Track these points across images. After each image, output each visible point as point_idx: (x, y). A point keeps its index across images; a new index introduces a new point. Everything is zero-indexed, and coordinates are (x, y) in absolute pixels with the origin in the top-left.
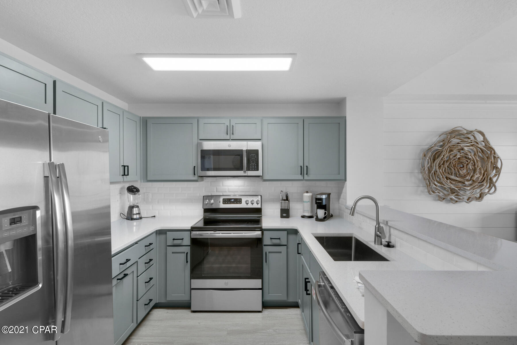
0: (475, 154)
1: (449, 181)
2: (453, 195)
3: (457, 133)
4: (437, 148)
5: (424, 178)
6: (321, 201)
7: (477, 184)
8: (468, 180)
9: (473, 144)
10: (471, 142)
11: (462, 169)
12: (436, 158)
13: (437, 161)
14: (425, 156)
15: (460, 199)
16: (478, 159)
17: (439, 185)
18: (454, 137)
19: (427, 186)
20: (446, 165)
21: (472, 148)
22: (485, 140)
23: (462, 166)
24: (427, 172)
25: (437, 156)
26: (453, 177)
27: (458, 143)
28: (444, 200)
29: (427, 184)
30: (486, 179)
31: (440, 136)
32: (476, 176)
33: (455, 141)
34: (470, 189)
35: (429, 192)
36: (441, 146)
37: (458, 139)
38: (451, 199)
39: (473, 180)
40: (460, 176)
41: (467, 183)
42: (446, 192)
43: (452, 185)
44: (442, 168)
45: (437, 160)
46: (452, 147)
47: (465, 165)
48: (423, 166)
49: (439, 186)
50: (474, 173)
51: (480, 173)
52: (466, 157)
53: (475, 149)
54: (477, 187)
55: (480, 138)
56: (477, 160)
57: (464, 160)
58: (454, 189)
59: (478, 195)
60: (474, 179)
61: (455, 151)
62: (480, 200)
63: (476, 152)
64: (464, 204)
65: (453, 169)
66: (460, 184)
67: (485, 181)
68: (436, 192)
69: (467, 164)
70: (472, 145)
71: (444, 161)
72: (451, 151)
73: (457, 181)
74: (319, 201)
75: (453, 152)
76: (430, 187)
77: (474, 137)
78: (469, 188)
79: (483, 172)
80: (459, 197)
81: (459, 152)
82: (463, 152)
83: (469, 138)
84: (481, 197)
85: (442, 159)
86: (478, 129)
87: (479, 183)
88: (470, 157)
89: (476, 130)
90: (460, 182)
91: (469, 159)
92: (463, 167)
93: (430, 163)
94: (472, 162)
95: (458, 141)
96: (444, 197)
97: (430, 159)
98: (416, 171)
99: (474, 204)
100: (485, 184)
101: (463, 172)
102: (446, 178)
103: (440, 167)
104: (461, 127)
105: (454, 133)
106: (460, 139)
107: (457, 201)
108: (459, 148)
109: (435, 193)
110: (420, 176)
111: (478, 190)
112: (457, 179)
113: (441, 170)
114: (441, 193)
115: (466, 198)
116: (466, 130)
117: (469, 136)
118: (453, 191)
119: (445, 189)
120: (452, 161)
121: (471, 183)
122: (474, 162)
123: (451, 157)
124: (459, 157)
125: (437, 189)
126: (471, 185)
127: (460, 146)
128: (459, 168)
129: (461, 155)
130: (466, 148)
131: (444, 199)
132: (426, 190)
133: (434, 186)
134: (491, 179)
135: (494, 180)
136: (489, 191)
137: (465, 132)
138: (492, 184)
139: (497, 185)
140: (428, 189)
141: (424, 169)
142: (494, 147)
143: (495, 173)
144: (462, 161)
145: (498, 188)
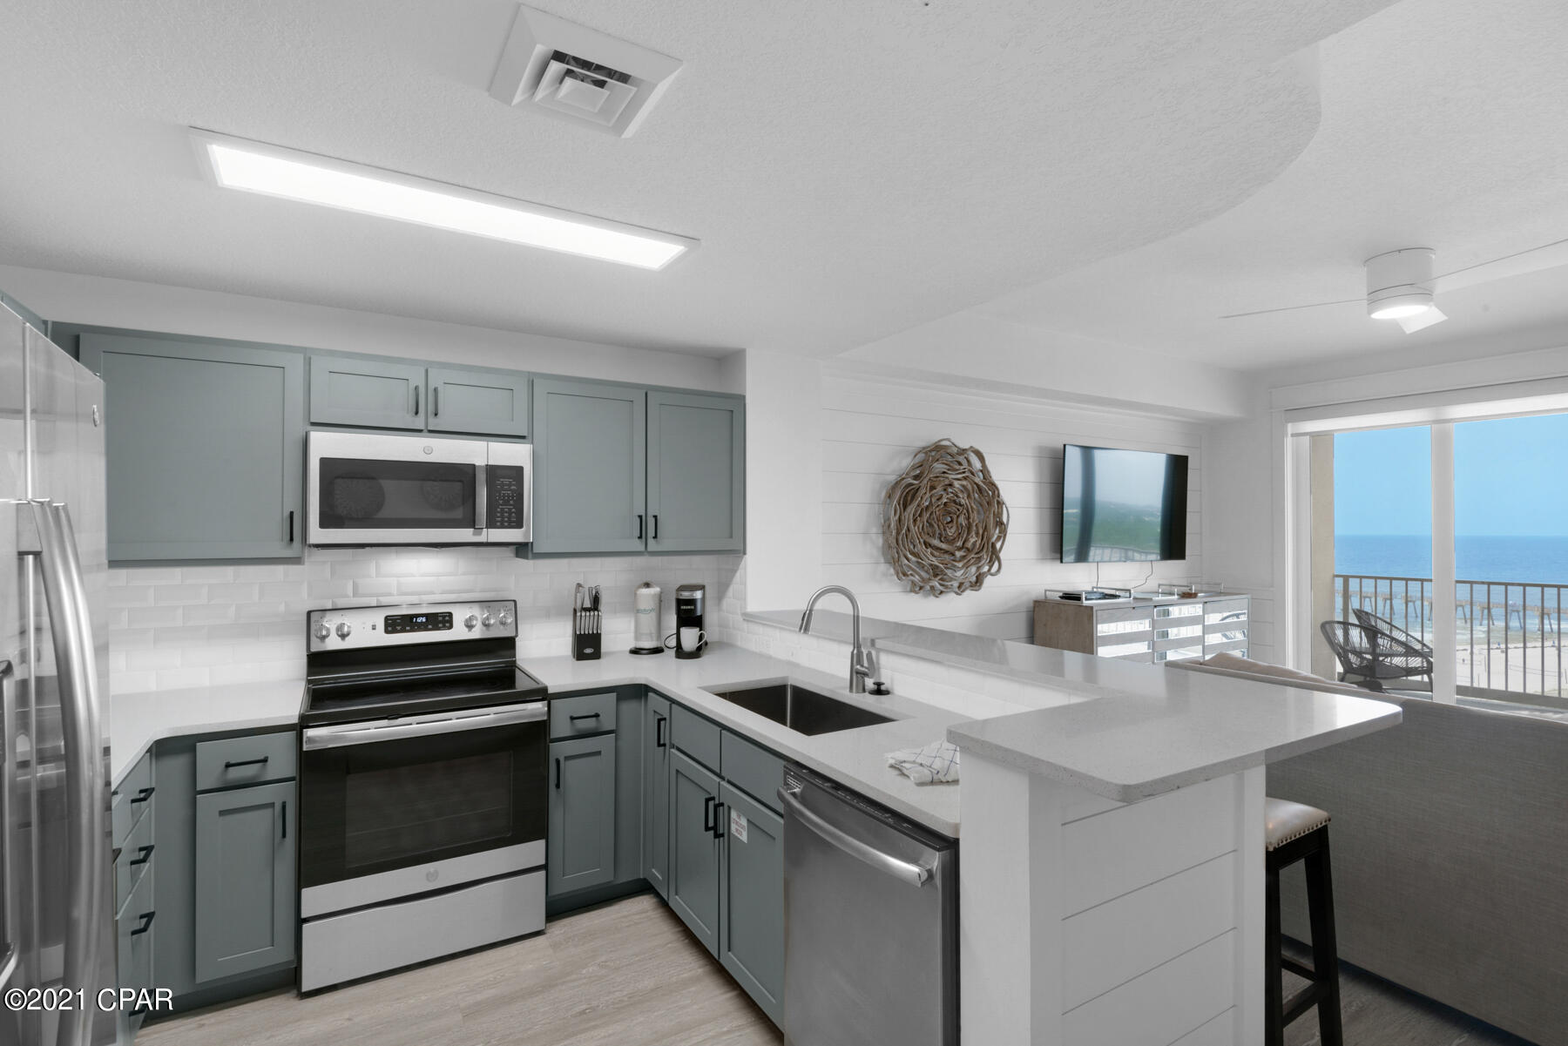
0: (969, 496)
1: (929, 550)
2: (937, 579)
3: (942, 452)
4: (910, 481)
5: (889, 544)
6: (693, 607)
7: (973, 556)
8: (960, 549)
9: (967, 476)
10: (964, 472)
11: (950, 525)
12: (909, 502)
13: (912, 509)
14: (889, 497)
15: (946, 587)
16: (975, 507)
17: (913, 559)
18: (938, 460)
19: (894, 562)
20: (926, 516)
21: (964, 483)
22: (985, 471)
23: (949, 519)
24: (894, 533)
25: (909, 498)
26: (936, 542)
27: (944, 473)
28: (922, 591)
29: (893, 558)
30: (986, 545)
31: (915, 456)
32: (972, 540)
33: (939, 467)
34: (963, 566)
35: (897, 574)
36: (916, 477)
37: (943, 463)
38: (932, 588)
39: (967, 548)
40: (947, 541)
41: (959, 554)
42: (923, 574)
43: (934, 559)
44: (918, 523)
45: (911, 506)
46: (935, 479)
47: (955, 517)
48: (887, 520)
49: (913, 562)
50: (968, 534)
51: (977, 534)
52: (955, 502)
53: (969, 487)
54: (972, 561)
55: (977, 464)
56: (972, 507)
57: (953, 508)
58: (937, 567)
59: (974, 579)
60: (969, 545)
61: (939, 490)
62: (977, 588)
63: (971, 491)
64: (952, 595)
65: (936, 526)
66: (947, 557)
67: (985, 550)
68: (909, 573)
69: (958, 517)
70: (965, 478)
71: (922, 509)
72: (933, 488)
73: (941, 549)
74: (689, 607)
75: (935, 491)
76: (899, 563)
77: (968, 461)
78: (960, 565)
79: (981, 532)
80: (946, 583)
81: (945, 490)
82: (951, 490)
83: (960, 464)
84: (978, 583)
85: (918, 506)
86: (973, 446)
87: (976, 553)
88: (963, 501)
89: (971, 447)
90: (946, 552)
91: (961, 505)
92: (952, 521)
93: (898, 512)
94: (965, 511)
95: (944, 468)
96: (922, 584)
97: (899, 504)
98: (874, 530)
99: (969, 594)
100: (985, 557)
101: (951, 532)
102: (925, 543)
103: (915, 521)
104: (948, 440)
105: (937, 451)
106: (946, 464)
107: (941, 592)
108: (947, 482)
109: (908, 576)
110: (880, 541)
111: (973, 569)
112: (944, 546)
113: (917, 528)
114: (917, 577)
115: (956, 584)
116: (956, 446)
117: (961, 459)
118: (936, 572)
119: (923, 567)
120: (935, 509)
121: (964, 554)
122: (968, 511)
123: (933, 500)
124: (945, 500)
125: (910, 568)
126: (964, 557)
127: (947, 478)
128: (948, 523)
129: (948, 496)
130: (956, 484)
131: (921, 588)
132: (892, 571)
133: (906, 561)
134: (993, 545)
135: (998, 545)
136: (989, 570)
137: (955, 450)
138: (994, 555)
139: (1002, 555)
140: (894, 569)
141: (889, 526)
142: (997, 483)
143: (1000, 533)
144: (951, 509)
145: (1003, 562)
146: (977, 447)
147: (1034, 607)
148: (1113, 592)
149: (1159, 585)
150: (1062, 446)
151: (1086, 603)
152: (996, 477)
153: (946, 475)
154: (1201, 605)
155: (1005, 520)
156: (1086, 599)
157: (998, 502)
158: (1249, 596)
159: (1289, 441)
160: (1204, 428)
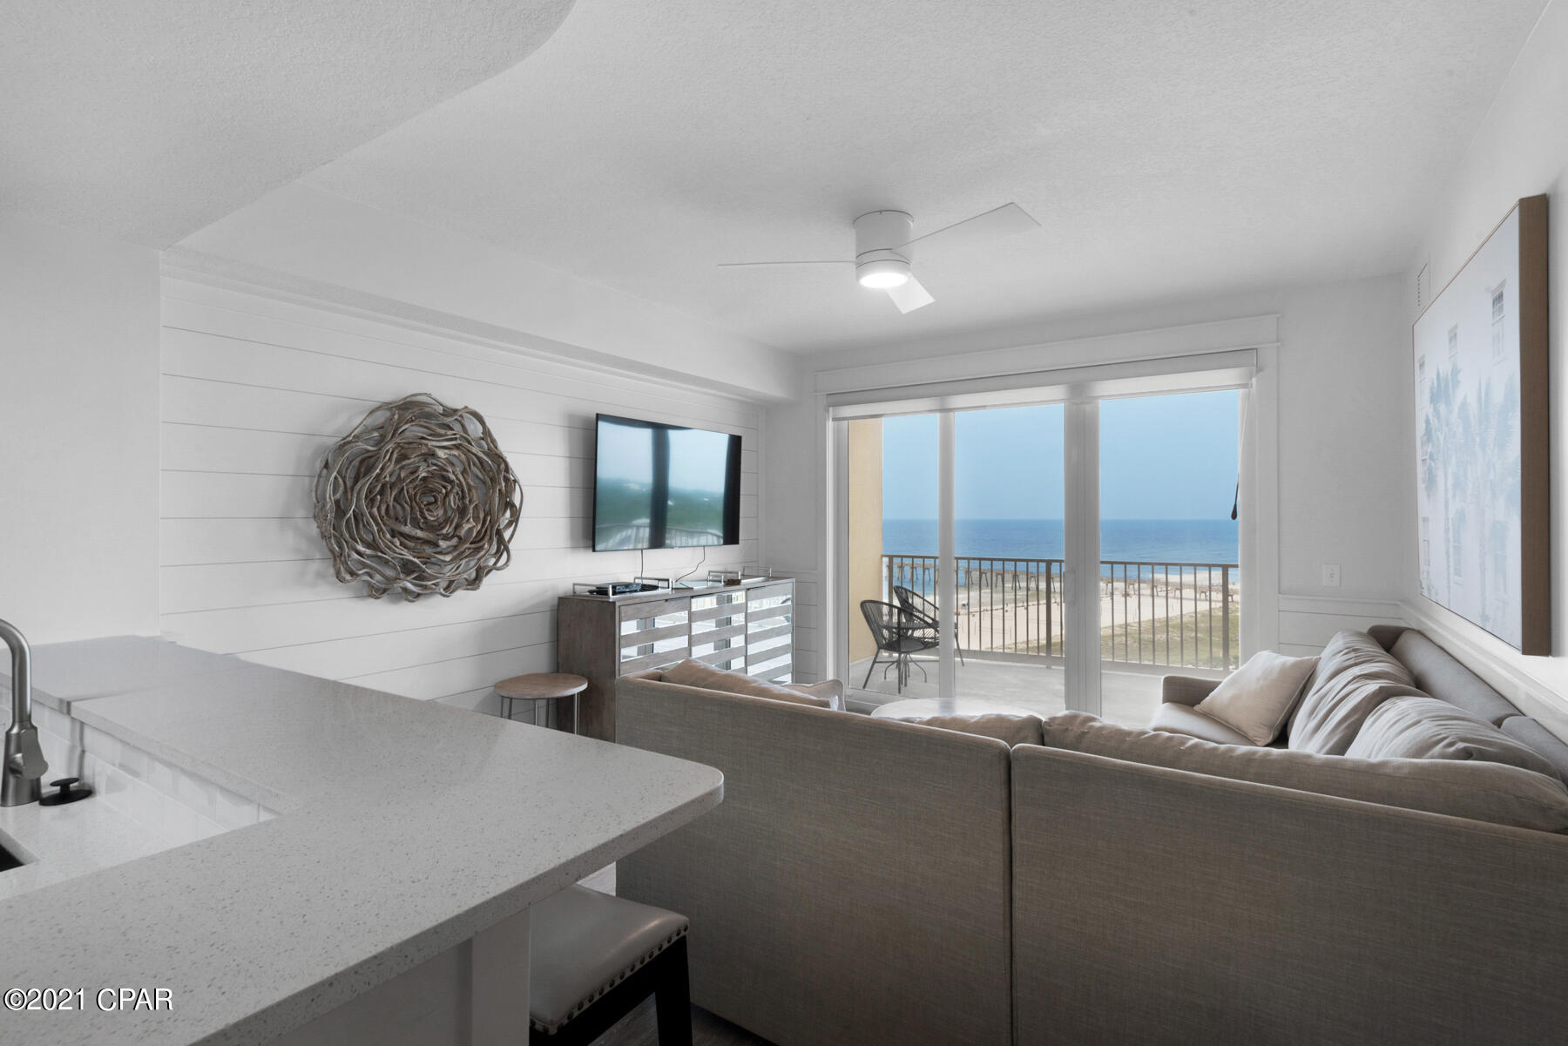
0: (464, 472)
1: (396, 541)
2: (409, 578)
3: (416, 411)
4: (361, 445)
5: (322, 533)
7: (468, 545)
8: (446, 538)
9: (460, 445)
10: (456, 439)
11: (431, 507)
12: (362, 475)
13: (365, 484)
14: (326, 466)
15: (425, 587)
16: (472, 483)
17: (368, 552)
18: (412, 421)
19: (335, 557)
20: (390, 496)
21: (456, 452)
22: (487, 438)
23: (430, 500)
24: (331, 516)
25: (363, 470)
26: (408, 529)
27: (423, 438)
28: (385, 594)
29: (332, 551)
30: (488, 532)
31: (372, 412)
32: (466, 527)
33: (412, 431)
34: (451, 560)
35: (338, 574)
36: (373, 442)
37: (421, 426)
38: (405, 590)
39: (459, 537)
40: (429, 527)
41: (443, 544)
42: (390, 573)
43: (405, 552)
44: (377, 503)
45: (365, 481)
46: (407, 446)
47: (440, 497)
48: (320, 501)
49: (369, 557)
50: (462, 517)
51: (476, 519)
52: (440, 477)
53: (464, 458)
54: (467, 552)
55: (475, 429)
56: (468, 484)
57: (436, 484)
58: (412, 562)
59: (472, 574)
60: (462, 532)
61: (414, 459)
62: (476, 587)
63: (466, 464)
64: (437, 600)
65: (408, 508)
66: (429, 550)
67: (487, 538)
68: (360, 572)
69: (445, 496)
70: (457, 447)
71: (384, 486)
72: (403, 457)
73: (418, 539)
75: (408, 462)
76: (343, 558)
77: (461, 424)
78: (448, 558)
79: (481, 515)
80: (424, 583)
81: (425, 461)
82: (434, 462)
83: (448, 428)
84: (476, 579)
85: (376, 480)
86: (470, 407)
87: (471, 543)
88: (453, 477)
89: (466, 407)
90: (427, 542)
91: (451, 482)
92: (436, 501)
93: (342, 488)
94: (456, 489)
95: (420, 432)
96: (387, 587)
97: (344, 479)
98: (301, 513)
99: (463, 595)
100: (486, 546)
101: (433, 516)
102: (394, 534)
103: (372, 500)
104: (429, 395)
105: (410, 409)
106: (425, 427)
107: (418, 595)
108: (424, 450)
109: (358, 575)
110: (314, 529)
111: (470, 563)
112: (419, 533)
113: (375, 510)
114: (378, 577)
115: (444, 584)
116: (441, 405)
117: (448, 420)
118: (407, 568)
119: (386, 562)
120: (407, 485)
121: (455, 544)
122: (463, 491)
123: (403, 475)
124: (424, 474)
125: (365, 565)
126: (455, 547)
127: (426, 445)
128: (424, 506)
129: (429, 469)
130: (441, 454)
131: (385, 591)
132: (332, 571)
133: (356, 556)
134: (499, 533)
135: (507, 535)
136: (495, 564)
137: (440, 409)
138: (503, 547)
139: (511, 546)
140: (334, 566)
141: (324, 506)
142: (505, 454)
143: (511, 516)
144: (433, 487)
145: (512, 552)
146: (473, 407)
147: (559, 605)
148: (654, 583)
149: (710, 572)
150: (595, 416)
151: (612, 598)
152: (504, 447)
153: (423, 441)
154: (743, 593)
155: (517, 503)
156: (614, 593)
157: (507, 480)
158: (794, 580)
159: (830, 425)
160: (760, 410)
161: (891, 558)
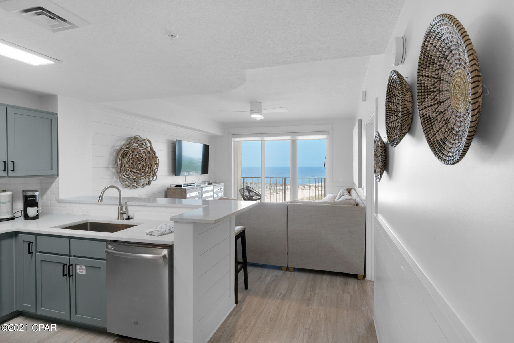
0: (146, 155)
1: (132, 173)
2: (135, 183)
3: (137, 140)
4: (125, 149)
5: (117, 171)
6: (35, 199)
7: (148, 175)
8: (143, 172)
9: (145, 148)
11: (139, 165)
12: (124, 157)
13: (126, 159)
14: (117, 155)
15: (138, 185)
16: (148, 159)
17: (127, 176)
18: (135, 143)
19: (119, 178)
20: (131, 161)
21: (144, 150)
22: (151, 147)
23: (139, 162)
24: (119, 167)
25: (125, 155)
26: (135, 170)
27: (137, 147)
28: (129, 187)
29: (119, 176)
30: (152, 171)
31: (127, 141)
32: (147, 170)
33: (136, 145)
35: (121, 182)
36: (127, 148)
38: (133, 186)
39: (146, 172)
40: (140, 170)
41: (143, 174)
42: (130, 181)
43: (134, 176)
44: (128, 164)
45: (126, 158)
46: (134, 149)
47: (141, 162)
48: (116, 162)
49: (126, 177)
50: (146, 167)
51: (149, 167)
52: (141, 157)
53: (146, 152)
54: (147, 176)
55: (149, 145)
58: (135, 179)
59: (147, 182)
60: (146, 171)
61: (135, 153)
62: (149, 185)
64: (141, 188)
65: (134, 165)
67: (152, 173)
68: (125, 181)
69: (142, 162)
70: (145, 149)
71: (130, 159)
72: (133, 152)
74: (33, 199)
75: (134, 153)
76: (122, 178)
77: (146, 143)
78: (143, 178)
79: (150, 167)
82: (139, 153)
83: (143, 144)
84: (149, 183)
85: (128, 158)
86: (148, 138)
88: (144, 157)
90: (138, 174)
93: (121, 160)
94: (145, 160)
95: (138, 145)
96: (130, 185)
97: (121, 157)
98: (111, 166)
99: (147, 187)
100: (152, 175)
101: (140, 167)
102: (131, 171)
103: (127, 163)
104: (139, 136)
105: (135, 139)
106: (138, 144)
107: (137, 187)
108: (138, 150)
110: (114, 170)
111: (147, 179)
112: (137, 172)
113: (127, 165)
114: (128, 182)
115: (141, 184)
116: (141, 138)
117: (143, 142)
118: (135, 180)
119: (130, 179)
120: (134, 159)
121: (144, 174)
123: (134, 156)
125: (125, 179)
126: (144, 175)
128: (139, 164)
129: (139, 155)
130: (142, 151)
131: (129, 186)
132: (118, 181)
133: (124, 177)
134: (154, 171)
135: (156, 171)
136: (153, 179)
137: (141, 139)
138: (155, 174)
139: (157, 174)
141: (117, 165)
142: (155, 151)
143: (156, 167)
144: (140, 159)
145: (157, 176)
146: (149, 139)
147: (167, 190)
148: (190, 184)
149: (202, 182)
150: (175, 140)
151: (183, 188)
152: (155, 149)
153: (138, 148)
154: (213, 187)
155: (158, 163)
156: (183, 187)
157: (156, 157)
158: (224, 183)
159: (233, 142)
160: (213, 137)
161: (244, 178)
